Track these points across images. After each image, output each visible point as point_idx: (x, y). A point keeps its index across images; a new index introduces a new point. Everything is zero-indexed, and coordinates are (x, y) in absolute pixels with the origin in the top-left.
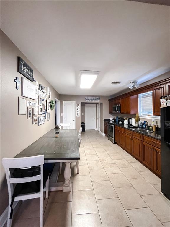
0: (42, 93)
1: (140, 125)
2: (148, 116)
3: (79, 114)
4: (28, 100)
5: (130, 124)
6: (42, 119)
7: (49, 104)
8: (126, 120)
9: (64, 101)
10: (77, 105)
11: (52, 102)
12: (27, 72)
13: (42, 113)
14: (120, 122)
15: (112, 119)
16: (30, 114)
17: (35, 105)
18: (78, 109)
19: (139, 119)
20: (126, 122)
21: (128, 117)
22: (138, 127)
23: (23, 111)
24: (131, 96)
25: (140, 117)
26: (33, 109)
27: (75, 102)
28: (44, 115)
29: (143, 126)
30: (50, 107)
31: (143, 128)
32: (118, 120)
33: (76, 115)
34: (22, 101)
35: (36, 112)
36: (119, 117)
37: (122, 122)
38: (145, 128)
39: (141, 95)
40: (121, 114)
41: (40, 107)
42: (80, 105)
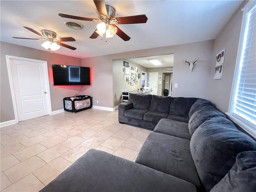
0: (133, 71)
3: (161, 82)
4: (127, 75)
6: (132, 83)
7: (137, 76)
9: (150, 73)
10: (159, 75)
11: (139, 75)
12: (126, 65)
13: (132, 80)
16: (127, 80)
17: (129, 77)
18: (160, 78)
23: (125, 79)
26: (128, 78)
27: (158, 73)
28: (134, 81)
30: (137, 77)
33: (158, 83)
34: (125, 75)
35: (129, 80)
41: (131, 77)
42: (162, 75)
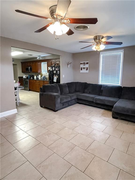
1: (42, 78)
2: (46, 73)
5: (38, 78)
8: (35, 76)
14: (32, 78)
15: (24, 77)
19: (42, 75)
20: (35, 77)
21: (36, 75)
22: (42, 79)
24: (38, 62)
25: (43, 74)
29: (44, 78)
31: (44, 79)
32: (30, 77)
36: (30, 75)
37: (32, 77)
38: (45, 79)
39: (42, 63)
40: (33, 72)
